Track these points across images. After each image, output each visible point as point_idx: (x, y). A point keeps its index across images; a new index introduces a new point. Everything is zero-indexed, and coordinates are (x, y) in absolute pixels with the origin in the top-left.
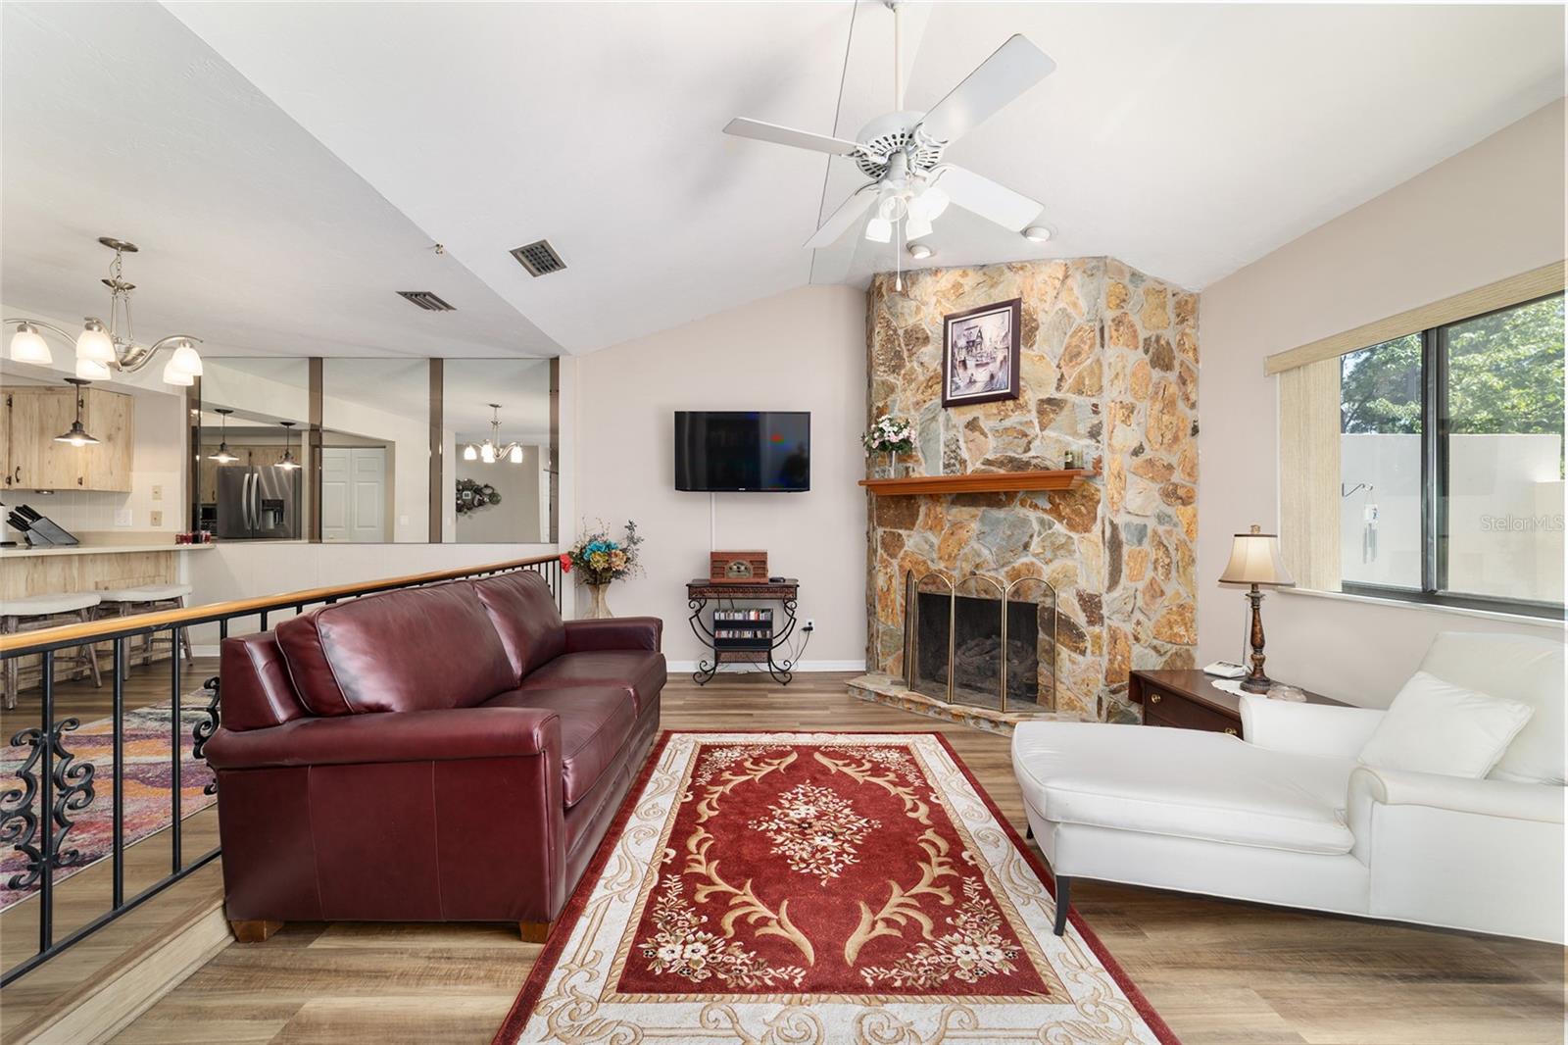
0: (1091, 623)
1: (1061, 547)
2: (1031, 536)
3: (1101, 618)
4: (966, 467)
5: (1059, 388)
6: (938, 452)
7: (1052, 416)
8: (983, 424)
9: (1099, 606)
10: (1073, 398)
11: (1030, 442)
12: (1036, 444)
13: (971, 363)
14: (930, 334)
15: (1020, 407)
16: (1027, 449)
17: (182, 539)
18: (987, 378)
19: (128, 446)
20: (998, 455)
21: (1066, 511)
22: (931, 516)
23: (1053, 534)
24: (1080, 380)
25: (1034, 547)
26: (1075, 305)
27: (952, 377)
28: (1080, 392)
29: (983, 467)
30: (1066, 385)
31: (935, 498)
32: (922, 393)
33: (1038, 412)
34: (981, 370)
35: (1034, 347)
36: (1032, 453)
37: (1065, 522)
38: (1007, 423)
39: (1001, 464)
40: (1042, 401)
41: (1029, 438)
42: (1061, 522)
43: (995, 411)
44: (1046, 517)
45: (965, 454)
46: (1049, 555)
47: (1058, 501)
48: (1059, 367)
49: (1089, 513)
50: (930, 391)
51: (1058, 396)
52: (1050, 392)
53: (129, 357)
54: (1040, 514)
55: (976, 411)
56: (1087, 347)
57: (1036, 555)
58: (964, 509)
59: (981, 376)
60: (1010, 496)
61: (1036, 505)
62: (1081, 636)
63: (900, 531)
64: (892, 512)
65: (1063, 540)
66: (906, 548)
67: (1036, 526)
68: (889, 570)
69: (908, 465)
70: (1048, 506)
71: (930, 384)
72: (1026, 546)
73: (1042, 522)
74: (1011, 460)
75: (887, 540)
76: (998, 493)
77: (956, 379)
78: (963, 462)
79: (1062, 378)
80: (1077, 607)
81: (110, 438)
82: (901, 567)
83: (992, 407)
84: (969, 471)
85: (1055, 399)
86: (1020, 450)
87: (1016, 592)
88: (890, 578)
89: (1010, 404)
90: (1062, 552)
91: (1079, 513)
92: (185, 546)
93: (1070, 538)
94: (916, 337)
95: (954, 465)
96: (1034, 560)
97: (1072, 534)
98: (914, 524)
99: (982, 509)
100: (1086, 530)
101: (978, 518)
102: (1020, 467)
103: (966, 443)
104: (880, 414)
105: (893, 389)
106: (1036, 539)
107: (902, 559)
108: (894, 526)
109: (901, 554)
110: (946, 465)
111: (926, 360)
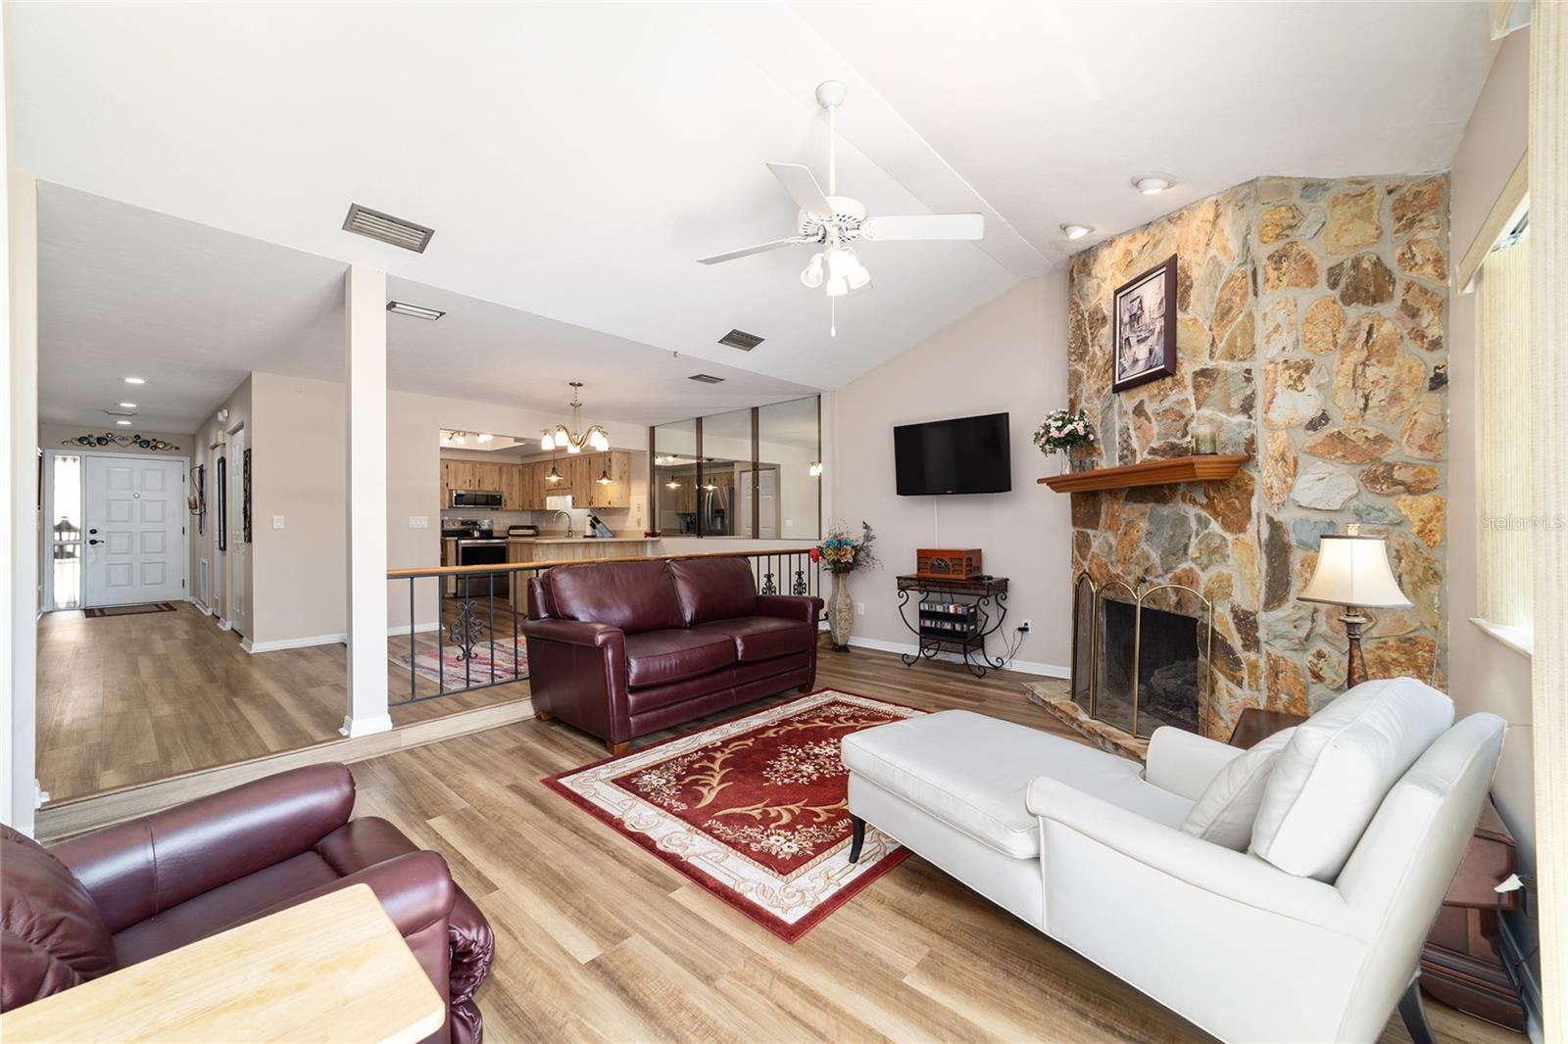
0: (1246, 647)
1: (1216, 550)
2: (1190, 537)
3: (1257, 642)
4: (1136, 457)
5: (1211, 356)
6: (1115, 443)
7: (1206, 390)
8: (1147, 407)
9: (1254, 626)
10: (1225, 365)
11: (1186, 425)
12: (1192, 426)
13: (1134, 340)
14: (1106, 313)
15: (1177, 384)
16: (1185, 433)
17: (647, 535)
18: (1147, 355)
19: (629, 483)
20: (1162, 442)
21: (1221, 506)
22: (1111, 514)
23: (1209, 533)
24: (1232, 342)
25: (1193, 551)
26: (1224, 248)
27: (1120, 358)
28: (1232, 357)
29: (1149, 457)
30: (1218, 351)
31: (1113, 493)
32: (1100, 380)
33: (1194, 387)
34: (1142, 345)
35: (1190, 309)
36: (1188, 437)
37: (1220, 519)
38: (1166, 404)
39: (1165, 452)
40: (1196, 374)
41: (1186, 419)
42: (1216, 519)
43: (1157, 392)
44: (1204, 513)
45: (1135, 444)
46: (1205, 560)
47: (1212, 494)
48: (1211, 329)
49: (1243, 508)
50: (1105, 376)
51: (1211, 364)
52: (1205, 362)
54: (1198, 510)
55: (1142, 394)
56: (1238, 299)
57: (1194, 560)
58: (1135, 505)
59: (1142, 353)
60: (1173, 490)
61: (1195, 500)
62: (1237, 662)
63: (1089, 531)
64: (1085, 510)
65: (1218, 542)
66: (1092, 550)
67: (1194, 525)
69: (1094, 459)
70: (1205, 501)
71: (1105, 368)
72: (1185, 549)
73: (1199, 519)
74: (1172, 447)
75: (1079, 540)
76: (1162, 486)
77: (1122, 360)
78: (1133, 452)
79: (1214, 343)
80: (1232, 626)
81: (621, 478)
83: (1154, 387)
84: (1138, 462)
85: (1207, 369)
86: (1179, 435)
87: (1179, 603)
89: (1169, 380)
90: (1217, 557)
91: (1234, 510)
92: (649, 538)
93: (1224, 539)
94: (1097, 320)
95: (1127, 457)
96: (1193, 565)
97: (1227, 535)
98: (1098, 523)
99: (1151, 505)
100: (1242, 529)
101: (1146, 515)
102: (1180, 454)
103: (1135, 430)
104: (1073, 407)
105: (1080, 378)
106: (1194, 541)
107: (1090, 560)
108: (1084, 525)
109: (1090, 555)
110: (1120, 457)
111: (1103, 342)
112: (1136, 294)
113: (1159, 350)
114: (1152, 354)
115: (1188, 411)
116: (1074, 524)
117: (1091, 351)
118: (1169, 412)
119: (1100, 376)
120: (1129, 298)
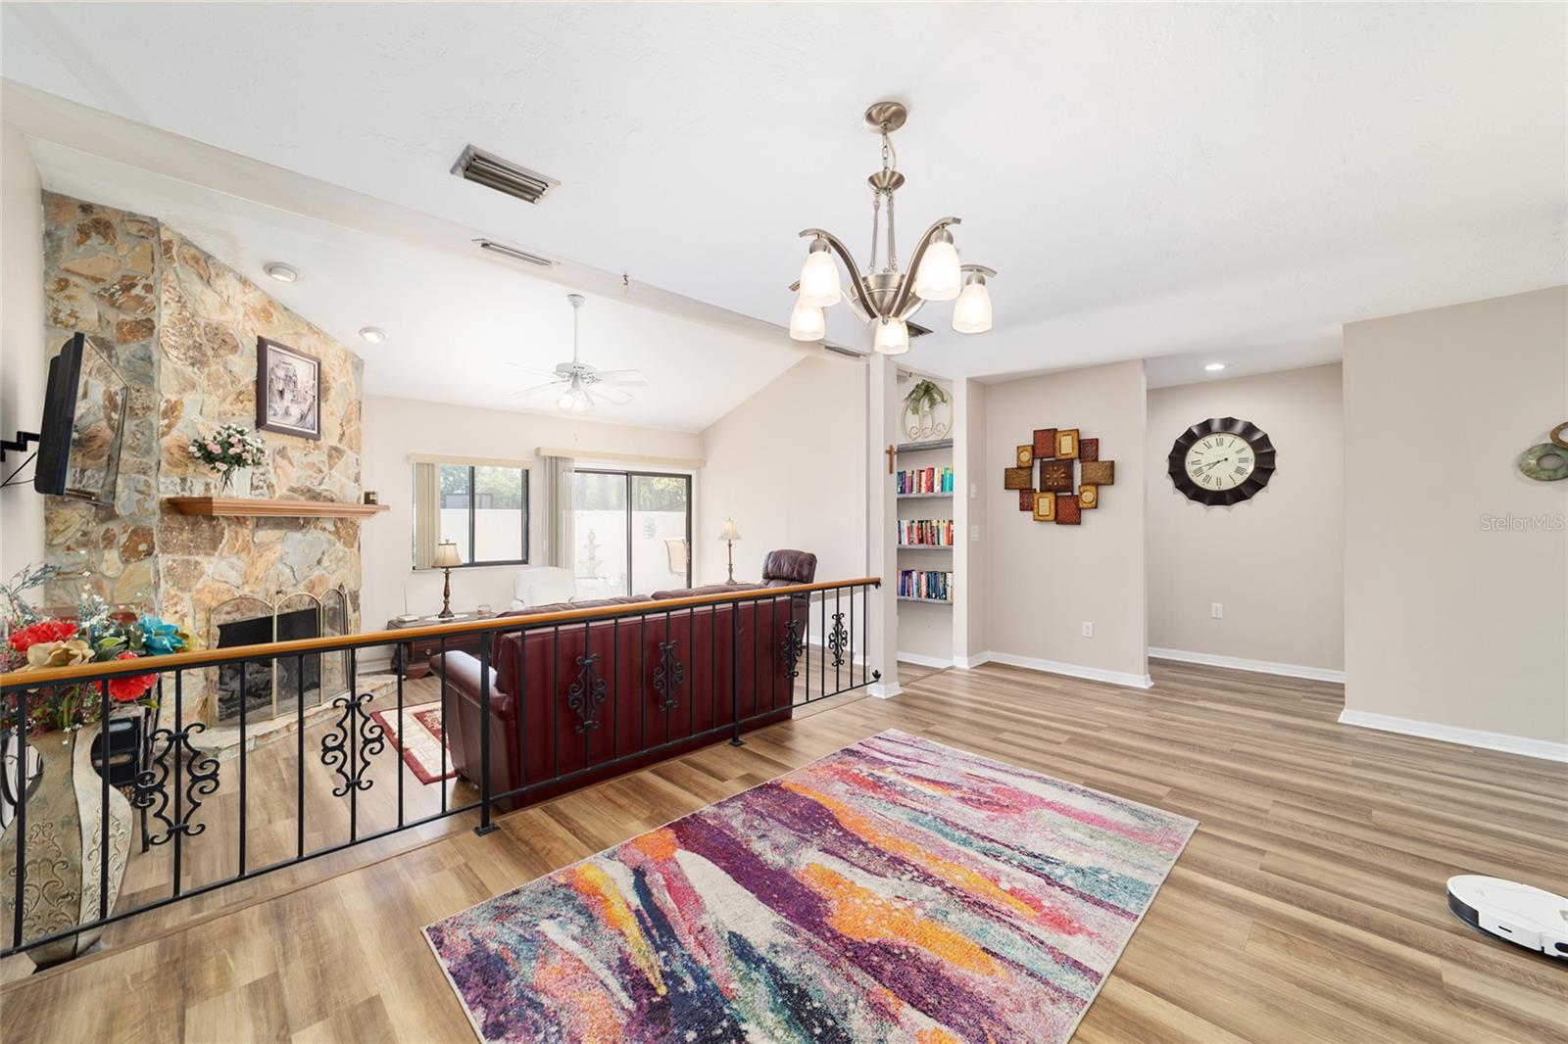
2: (323, 553)
3: (359, 606)
4: (274, 491)
5: (340, 440)
7: (337, 460)
8: (290, 452)
10: (346, 448)
11: (323, 478)
12: (327, 480)
13: (288, 396)
14: (240, 345)
15: (317, 447)
16: (321, 484)
18: (298, 416)
20: (299, 485)
21: (343, 533)
22: (240, 539)
23: (336, 550)
25: (325, 563)
28: (351, 449)
29: (288, 493)
31: (240, 521)
32: (231, 404)
33: (328, 455)
34: (294, 405)
35: (327, 403)
36: (323, 487)
37: (342, 540)
38: (310, 459)
39: (302, 493)
40: (333, 447)
41: (324, 474)
42: (340, 540)
43: (302, 446)
44: (332, 538)
45: (273, 480)
46: (334, 567)
48: (341, 424)
50: (240, 406)
51: (340, 446)
52: (335, 443)
54: (326, 535)
55: (286, 440)
57: (324, 569)
58: (269, 531)
59: (296, 412)
60: (307, 521)
61: (324, 528)
63: (198, 558)
64: (185, 534)
65: (341, 554)
66: (205, 577)
67: (325, 546)
68: (179, 608)
69: (209, 480)
70: (333, 529)
71: (241, 398)
72: (319, 562)
73: (329, 541)
74: (309, 490)
75: (177, 571)
76: (298, 518)
78: (270, 486)
79: (343, 435)
80: (348, 602)
82: (197, 602)
83: (300, 442)
84: (277, 496)
85: (338, 448)
86: (316, 483)
89: (311, 441)
90: (341, 563)
91: (348, 533)
93: (345, 552)
94: (222, 340)
95: (262, 488)
96: (325, 572)
97: (346, 549)
98: (215, 548)
99: (284, 531)
100: (352, 546)
101: (282, 540)
102: (315, 496)
103: (275, 468)
104: (172, 411)
105: (193, 386)
106: (326, 555)
107: (199, 591)
108: (190, 554)
109: (199, 585)
110: (253, 487)
111: (235, 369)
112: (288, 359)
113: (311, 418)
114: (303, 417)
115: (326, 469)
116: (164, 551)
117: (214, 367)
118: (312, 465)
119: (228, 401)
120: (279, 357)
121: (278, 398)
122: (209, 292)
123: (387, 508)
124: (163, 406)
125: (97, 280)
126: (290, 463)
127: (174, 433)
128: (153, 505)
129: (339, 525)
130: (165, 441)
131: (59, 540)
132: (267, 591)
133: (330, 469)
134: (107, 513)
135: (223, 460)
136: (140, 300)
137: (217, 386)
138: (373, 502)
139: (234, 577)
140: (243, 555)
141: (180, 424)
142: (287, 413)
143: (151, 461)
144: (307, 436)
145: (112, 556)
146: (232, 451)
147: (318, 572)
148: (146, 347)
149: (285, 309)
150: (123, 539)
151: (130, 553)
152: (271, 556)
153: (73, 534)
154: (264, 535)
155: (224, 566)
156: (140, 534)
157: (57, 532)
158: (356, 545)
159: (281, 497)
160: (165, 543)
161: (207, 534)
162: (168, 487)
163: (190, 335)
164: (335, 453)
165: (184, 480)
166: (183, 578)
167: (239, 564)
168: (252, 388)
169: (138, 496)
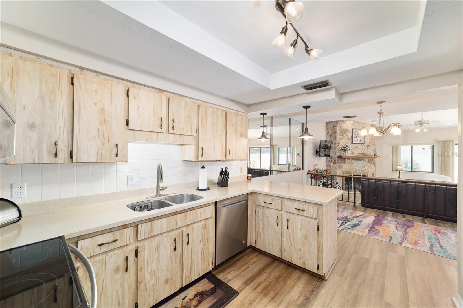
1: (370, 167)
2: (365, 165)
5: (370, 143)
8: (358, 147)
10: (371, 145)
12: (366, 151)
13: (357, 137)
14: (349, 131)
16: (365, 152)
18: (360, 140)
21: (370, 162)
22: (349, 162)
23: (368, 165)
24: (372, 143)
25: (366, 167)
28: (372, 145)
29: (358, 154)
30: (371, 143)
31: (349, 159)
36: (366, 153)
38: (362, 148)
39: (361, 154)
40: (367, 145)
44: (368, 162)
45: (355, 152)
46: (368, 168)
48: (370, 140)
50: (349, 141)
51: (370, 145)
52: (368, 144)
53: (382, 132)
55: (357, 145)
59: (359, 140)
60: (362, 159)
64: (340, 161)
65: (370, 166)
67: (366, 164)
70: (368, 161)
71: (349, 139)
72: (364, 167)
73: (367, 163)
74: (362, 153)
75: (339, 166)
76: (360, 159)
78: (354, 153)
79: (370, 142)
80: (372, 175)
82: (342, 171)
83: (360, 145)
86: (364, 152)
87: (363, 174)
88: (340, 173)
89: (363, 145)
94: (346, 131)
96: (366, 169)
98: (345, 163)
100: (373, 164)
101: (357, 162)
102: (363, 154)
103: (355, 150)
104: (339, 143)
105: (341, 139)
106: (366, 166)
107: (342, 169)
108: (341, 164)
109: (342, 168)
110: (351, 153)
111: (348, 135)
112: (357, 131)
113: (362, 140)
114: (361, 140)
115: (366, 149)
116: (337, 163)
117: (345, 135)
118: (363, 149)
119: (347, 140)
120: (356, 131)
121: (355, 138)
122: (344, 124)
123: (379, 157)
124: (337, 143)
125: (331, 127)
126: (358, 149)
127: (339, 146)
128: (336, 157)
129: (369, 160)
130: (338, 148)
131: (327, 161)
132: (354, 171)
133: (367, 149)
134: (332, 158)
135: (344, 150)
136: (335, 128)
137: (345, 138)
138: (376, 156)
139: (348, 168)
140: (349, 164)
141: (340, 145)
142: (357, 140)
143: (336, 150)
144: (362, 144)
145: (332, 163)
146: (345, 148)
147: (364, 169)
148: (336, 135)
149: (358, 122)
150: (333, 161)
151: (334, 163)
152: (354, 165)
153: (328, 160)
154: (353, 161)
155: (346, 166)
156: (335, 161)
157: (327, 160)
158: (374, 164)
159: (356, 155)
160: (338, 162)
161: (343, 161)
162: (338, 154)
163: (341, 131)
164: (368, 146)
165: (340, 153)
166: (340, 167)
167: (349, 166)
168: (351, 137)
169: (335, 155)
